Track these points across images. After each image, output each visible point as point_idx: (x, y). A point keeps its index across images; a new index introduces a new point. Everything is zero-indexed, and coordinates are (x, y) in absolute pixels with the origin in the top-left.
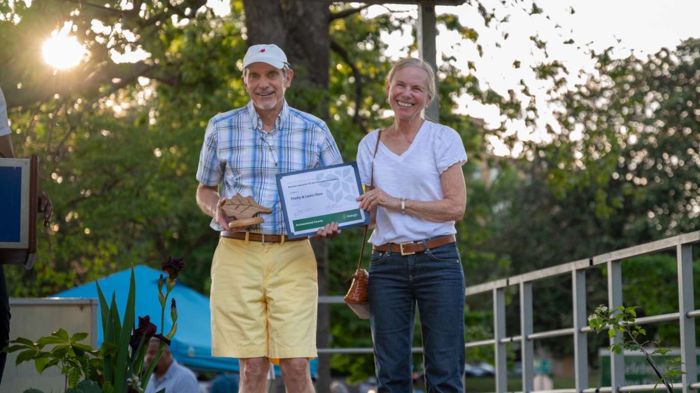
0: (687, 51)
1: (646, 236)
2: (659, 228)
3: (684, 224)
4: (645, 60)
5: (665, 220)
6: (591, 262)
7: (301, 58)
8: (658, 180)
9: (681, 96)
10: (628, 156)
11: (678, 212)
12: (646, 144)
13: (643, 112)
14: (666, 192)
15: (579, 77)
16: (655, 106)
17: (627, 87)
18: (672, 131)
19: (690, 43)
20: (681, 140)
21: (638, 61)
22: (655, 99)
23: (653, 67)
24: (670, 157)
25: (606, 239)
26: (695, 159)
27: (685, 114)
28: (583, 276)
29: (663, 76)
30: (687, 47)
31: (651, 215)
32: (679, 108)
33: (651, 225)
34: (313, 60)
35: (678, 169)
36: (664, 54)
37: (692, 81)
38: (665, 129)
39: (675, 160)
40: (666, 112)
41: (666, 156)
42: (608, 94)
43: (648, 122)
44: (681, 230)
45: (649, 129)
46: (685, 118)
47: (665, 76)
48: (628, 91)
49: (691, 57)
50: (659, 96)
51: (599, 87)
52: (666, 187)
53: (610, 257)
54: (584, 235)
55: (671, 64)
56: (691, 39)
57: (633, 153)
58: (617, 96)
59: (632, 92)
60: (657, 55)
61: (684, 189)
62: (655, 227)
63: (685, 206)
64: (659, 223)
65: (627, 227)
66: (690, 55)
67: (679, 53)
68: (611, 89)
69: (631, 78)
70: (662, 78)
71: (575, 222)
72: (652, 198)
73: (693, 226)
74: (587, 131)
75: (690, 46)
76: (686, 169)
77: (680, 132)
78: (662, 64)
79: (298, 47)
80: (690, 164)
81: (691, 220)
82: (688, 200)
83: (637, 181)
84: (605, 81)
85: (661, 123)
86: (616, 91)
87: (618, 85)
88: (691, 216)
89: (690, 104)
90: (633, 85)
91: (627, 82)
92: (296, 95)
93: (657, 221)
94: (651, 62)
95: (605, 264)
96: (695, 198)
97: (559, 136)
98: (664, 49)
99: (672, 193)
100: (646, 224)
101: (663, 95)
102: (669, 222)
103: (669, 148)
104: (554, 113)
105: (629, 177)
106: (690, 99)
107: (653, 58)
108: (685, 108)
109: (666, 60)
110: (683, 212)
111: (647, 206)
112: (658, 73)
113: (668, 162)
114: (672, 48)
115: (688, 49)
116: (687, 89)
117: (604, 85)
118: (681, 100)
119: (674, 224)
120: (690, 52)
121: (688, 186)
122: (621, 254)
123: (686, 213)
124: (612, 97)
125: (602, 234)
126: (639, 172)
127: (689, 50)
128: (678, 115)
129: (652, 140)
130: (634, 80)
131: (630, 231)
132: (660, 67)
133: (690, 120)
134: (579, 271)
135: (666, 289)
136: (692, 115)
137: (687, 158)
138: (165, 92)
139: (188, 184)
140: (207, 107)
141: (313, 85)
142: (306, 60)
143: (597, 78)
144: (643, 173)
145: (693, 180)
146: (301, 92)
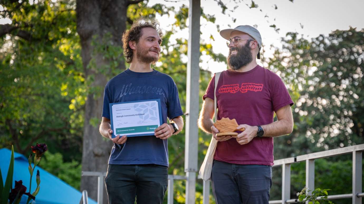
0: (335, 37)
2: (313, 141)
3: (328, 140)
5: (317, 137)
6: (295, 160)
7: (109, 27)
8: (313, 113)
9: (330, 64)
11: (324, 132)
12: (309, 91)
13: (307, 72)
14: (318, 120)
16: (314, 69)
17: (298, 57)
18: (323, 85)
19: (337, 32)
20: (328, 90)
22: (314, 65)
23: (314, 45)
24: (321, 100)
26: (336, 102)
27: (331, 75)
28: (289, 169)
31: (309, 133)
32: (329, 71)
33: (309, 140)
34: (116, 28)
36: (321, 38)
37: (337, 56)
38: (320, 83)
39: (324, 102)
40: (321, 73)
42: (286, 60)
43: (311, 78)
45: (310, 82)
46: (332, 77)
47: (321, 51)
48: (299, 59)
49: (337, 40)
50: (317, 63)
51: (281, 56)
52: (319, 117)
53: (308, 157)
55: (325, 44)
56: (337, 30)
58: (292, 61)
59: (301, 60)
60: (317, 39)
61: (329, 120)
62: (311, 141)
63: (329, 129)
64: (313, 139)
65: (295, 140)
66: (337, 39)
67: (331, 38)
68: (289, 57)
69: (301, 51)
70: (319, 52)
75: (337, 34)
77: (328, 85)
78: (320, 44)
79: (107, 19)
80: (334, 104)
82: (331, 125)
83: (302, 113)
84: (286, 52)
85: (317, 79)
86: (292, 58)
87: (294, 55)
88: (332, 135)
89: (335, 69)
90: (302, 56)
91: (298, 54)
92: (104, 49)
93: (312, 138)
94: (313, 42)
95: (305, 161)
96: (335, 125)
98: (321, 35)
99: (322, 121)
100: (305, 139)
101: (319, 62)
102: (319, 138)
103: (321, 94)
105: (297, 110)
106: (335, 66)
107: (315, 40)
108: (332, 71)
109: (322, 42)
111: (306, 128)
112: (317, 49)
113: (320, 103)
115: (335, 36)
116: (334, 60)
117: (284, 54)
118: (330, 66)
119: (322, 140)
120: (337, 38)
121: (332, 117)
122: (315, 155)
123: (329, 133)
124: (289, 62)
126: (303, 107)
127: (337, 36)
128: (327, 75)
129: (312, 89)
130: (303, 52)
132: (319, 46)
133: (335, 78)
134: (287, 165)
135: (320, 178)
136: (336, 75)
137: (332, 101)
138: (22, 44)
139: (33, 101)
140: (48, 53)
141: (116, 43)
142: (112, 28)
143: (281, 50)
144: (306, 108)
145: (335, 114)
146: (108, 47)
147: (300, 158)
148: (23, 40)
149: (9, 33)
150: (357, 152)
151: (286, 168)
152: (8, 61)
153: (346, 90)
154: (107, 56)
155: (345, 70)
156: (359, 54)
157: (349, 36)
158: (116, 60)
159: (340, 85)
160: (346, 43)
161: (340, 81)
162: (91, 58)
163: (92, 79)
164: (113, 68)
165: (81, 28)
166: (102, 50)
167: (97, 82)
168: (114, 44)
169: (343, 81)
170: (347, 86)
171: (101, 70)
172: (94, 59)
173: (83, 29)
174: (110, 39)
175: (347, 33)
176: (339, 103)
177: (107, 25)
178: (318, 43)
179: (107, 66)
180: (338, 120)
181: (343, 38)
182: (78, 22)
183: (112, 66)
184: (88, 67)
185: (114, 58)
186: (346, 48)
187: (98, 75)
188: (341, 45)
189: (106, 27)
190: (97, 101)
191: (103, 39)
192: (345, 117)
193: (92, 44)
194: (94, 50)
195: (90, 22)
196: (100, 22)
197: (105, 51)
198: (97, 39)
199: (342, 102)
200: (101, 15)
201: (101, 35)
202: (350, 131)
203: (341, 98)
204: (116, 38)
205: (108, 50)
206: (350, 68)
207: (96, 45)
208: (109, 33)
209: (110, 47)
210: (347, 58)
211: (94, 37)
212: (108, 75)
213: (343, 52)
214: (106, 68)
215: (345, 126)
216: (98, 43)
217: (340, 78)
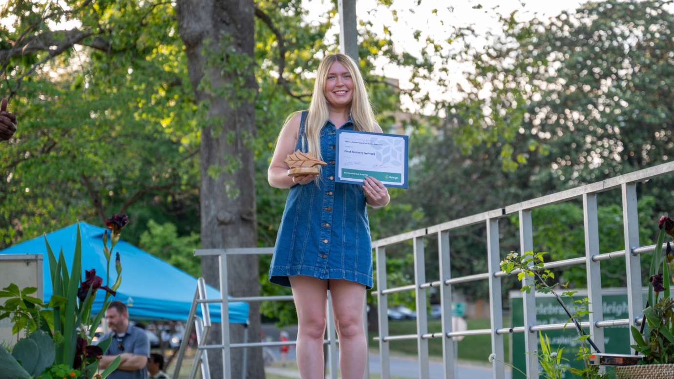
0: (585, 15)
1: (550, 186)
3: (585, 174)
4: (547, 23)
5: (567, 170)
6: (504, 212)
7: (228, 24)
8: (560, 133)
9: (580, 56)
10: (533, 112)
11: (579, 163)
12: (549, 101)
13: (546, 71)
14: (568, 145)
15: (487, 39)
16: (558, 65)
17: (531, 47)
18: (573, 89)
19: (588, 6)
20: (581, 96)
21: (540, 23)
22: (557, 59)
23: (554, 28)
24: (571, 113)
25: (513, 190)
26: (594, 114)
27: (585, 72)
28: (496, 225)
29: (564, 36)
30: (585, 11)
31: (555, 166)
32: (579, 66)
33: (555, 176)
34: (239, 26)
35: (579, 123)
36: (564, 17)
38: (566, 86)
39: (576, 115)
40: (566, 70)
41: (567, 111)
42: (513, 54)
43: (550, 80)
44: (583, 180)
45: (552, 86)
46: (585, 76)
47: (566, 37)
48: (531, 52)
49: (589, 19)
50: (561, 56)
51: (504, 48)
52: (568, 140)
53: (521, 206)
54: (493, 187)
55: (571, 26)
56: (589, 3)
57: (537, 109)
58: (522, 56)
59: (535, 53)
60: (558, 18)
61: (585, 142)
62: (558, 178)
63: (585, 158)
64: (562, 174)
65: (533, 178)
66: (588, 17)
67: (579, 15)
68: (516, 50)
69: (535, 40)
70: (563, 39)
71: (485, 174)
72: (555, 150)
73: (593, 176)
74: (495, 89)
75: (589, 9)
76: (586, 123)
78: (562, 26)
79: (225, 13)
80: (590, 118)
81: (592, 171)
82: (589, 151)
83: (542, 135)
84: (511, 42)
85: (562, 81)
86: (520, 51)
87: (523, 46)
88: (591, 167)
89: (589, 63)
90: (536, 46)
91: (531, 43)
92: (222, 59)
93: (560, 172)
94: (552, 24)
95: (517, 213)
96: (595, 151)
97: (469, 94)
98: (565, 12)
99: (574, 146)
100: (550, 175)
101: (564, 53)
102: (571, 174)
103: (570, 103)
104: (463, 73)
105: (534, 131)
106: (589, 58)
107: (554, 20)
108: (584, 66)
109: (566, 22)
110: (584, 164)
111: (551, 159)
112: (559, 34)
113: (569, 116)
114: (572, 11)
116: (586, 49)
117: (509, 46)
119: (576, 175)
120: (588, 14)
121: (589, 139)
122: (531, 203)
123: (587, 164)
124: (517, 58)
125: (510, 185)
126: (543, 127)
127: (588, 12)
128: (578, 74)
129: (554, 96)
130: (537, 40)
131: (535, 181)
132: (561, 29)
133: (590, 78)
134: (493, 220)
135: (570, 235)
136: (591, 73)
137: (587, 113)
138: (99, 58)
139: (121, 145)
140: (139, 71)
141: (240, 49)
142: (232, 26)
143: (503, 39)
144: (547, 128)
145: (594, 133)
146: (228, 56)
147: (509, 209)
148: (99, 52)
149: (79, 41)
150: (589, 195)
151: (491, 225)
152: (79, 86)
153: (609, 95)
154: (228, 69)
155: (605, 64)
156: (625, 38)
157: (608, 9)
158: (242, 75)
159: (598, 88)
160: (602, 21)
161: (598, 82)
162: (203, 75)
163: (205, 107)
164: (237, 88)
165: (185, 29)
166: (219, 61)
167: (215, 112)
168: (237, 50)
169: (603, 81)
170: (609, 88)
171: (219, 92)
172: (208, 75)
173: (188, 31)
174: (230, 44)
175: (604, 6)
176: (598, 116)
177: (224, 22)
178: (560, 24)
179: (228, 85)
180: (599, 143)
181: (599, 13)
182: (180, 21)
183: (235, 85)
184: (199, 88)
185: (239, 72)
186: (603, 30)
187: (216, 100)
188: (596, 26)
189: (224, 25)
190: (217, 140)
191: (220, 45)
192: (610, 137)
193: (203, 53)
194: (207, 63)
195: (199, 19)
196: (213, 19)
197: (224, 63)
198: (211, 44)
199: (602, 113)
200: (215, 6)
201: (217, 38)
202: (618, 158)
203: (601, 108)
204: (240, 41)
205: (228, 61)
206: (611, 60)
207: (209, 54)
208: (228, 35)
209: (231, 55)
210: (607, 44)
211: (206, 41)
212: (231, 99)
213: (600, 36)
214: (227, 89)
215: (611, 152)
216: (211, 50)
217: (597, 77)
